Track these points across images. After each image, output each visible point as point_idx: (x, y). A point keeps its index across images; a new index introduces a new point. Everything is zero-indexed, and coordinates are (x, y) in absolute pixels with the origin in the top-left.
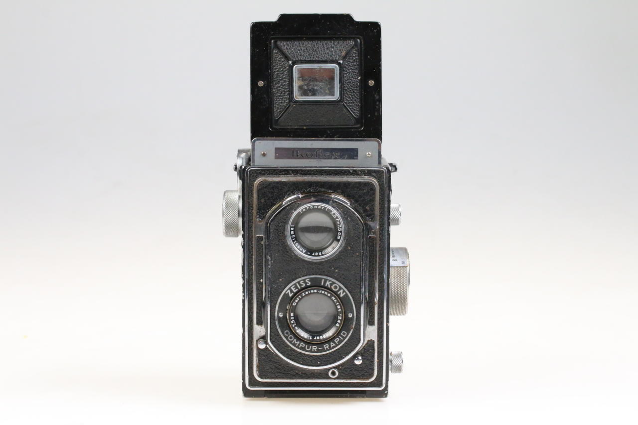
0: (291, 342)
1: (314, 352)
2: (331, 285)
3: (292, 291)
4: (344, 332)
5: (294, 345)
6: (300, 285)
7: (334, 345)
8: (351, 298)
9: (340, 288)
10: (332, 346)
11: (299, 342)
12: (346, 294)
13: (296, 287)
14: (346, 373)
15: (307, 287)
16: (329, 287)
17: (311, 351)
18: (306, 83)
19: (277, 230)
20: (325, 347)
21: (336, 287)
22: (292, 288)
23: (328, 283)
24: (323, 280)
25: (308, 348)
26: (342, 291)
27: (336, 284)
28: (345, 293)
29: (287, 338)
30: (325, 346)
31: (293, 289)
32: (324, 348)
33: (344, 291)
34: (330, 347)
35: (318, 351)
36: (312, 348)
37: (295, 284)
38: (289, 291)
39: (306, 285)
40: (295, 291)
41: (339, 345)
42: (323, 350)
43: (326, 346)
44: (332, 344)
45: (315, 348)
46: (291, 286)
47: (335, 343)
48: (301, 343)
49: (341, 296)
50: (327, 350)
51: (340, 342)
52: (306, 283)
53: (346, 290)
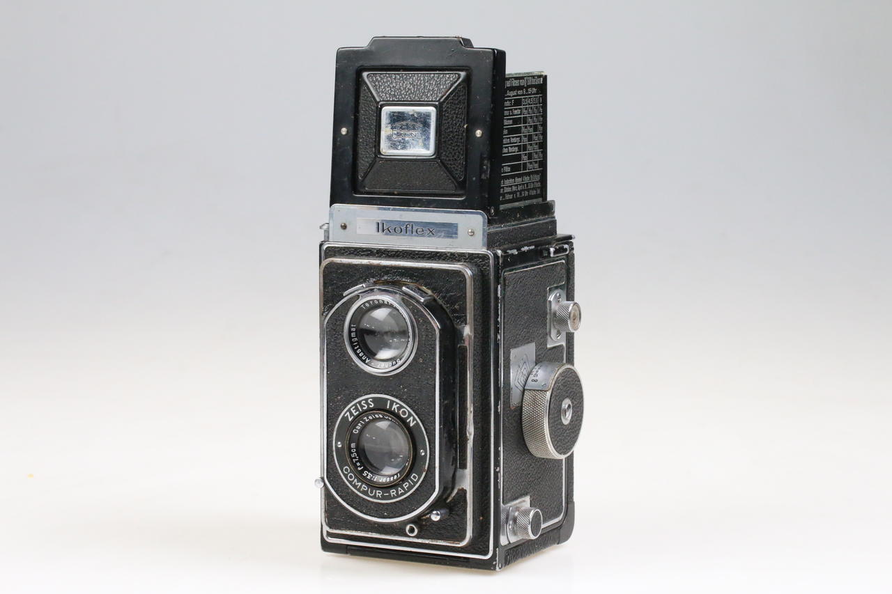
0: (351, 482)
1: (378, 498)
2: (399, 408)
3: (351, 414)
4: (414, 474)
5: (355, 486)
6: (362, 406)
7: (403, 491)
8: (423, 429)
9: (410, 415)
10: (400, 493)
11: (360, 484)
12: (417, 423)
13: (357, 409)
14: (432, 531)
15: (369, 410)
16: (396, 411)
17: (374, 497)
18: (396, 132)
19: (335, 330)
20: (392, 494)
21: (404, 413)
22: (352, 409)
23: (395, 407)
24: (389, 402)
25: (371, 492)
26: (411, 418)
27: (404, 408)
28: (415, 422)
29: (346, 476)
30: (391, 491)
31: (353, 412)
32: (390, 495)
33: (414, 419)
34: (397, 493)
35: (384, 498)
36: (376, 492)
37: (355, 405)
38: (348, 413)
39: (368, 407)
40: (355, 414)
41: (409, 491)
42: (389, 497)
43: (393, 492)
44: (401, 491)
45: (379, 493)
46: (351, 407)
47: (403, 489)
48: (364, 486)
49: (411, 425)
50: (394, 497)
51: (410, 488)
52: (368, 404)
53: (416, 417)
